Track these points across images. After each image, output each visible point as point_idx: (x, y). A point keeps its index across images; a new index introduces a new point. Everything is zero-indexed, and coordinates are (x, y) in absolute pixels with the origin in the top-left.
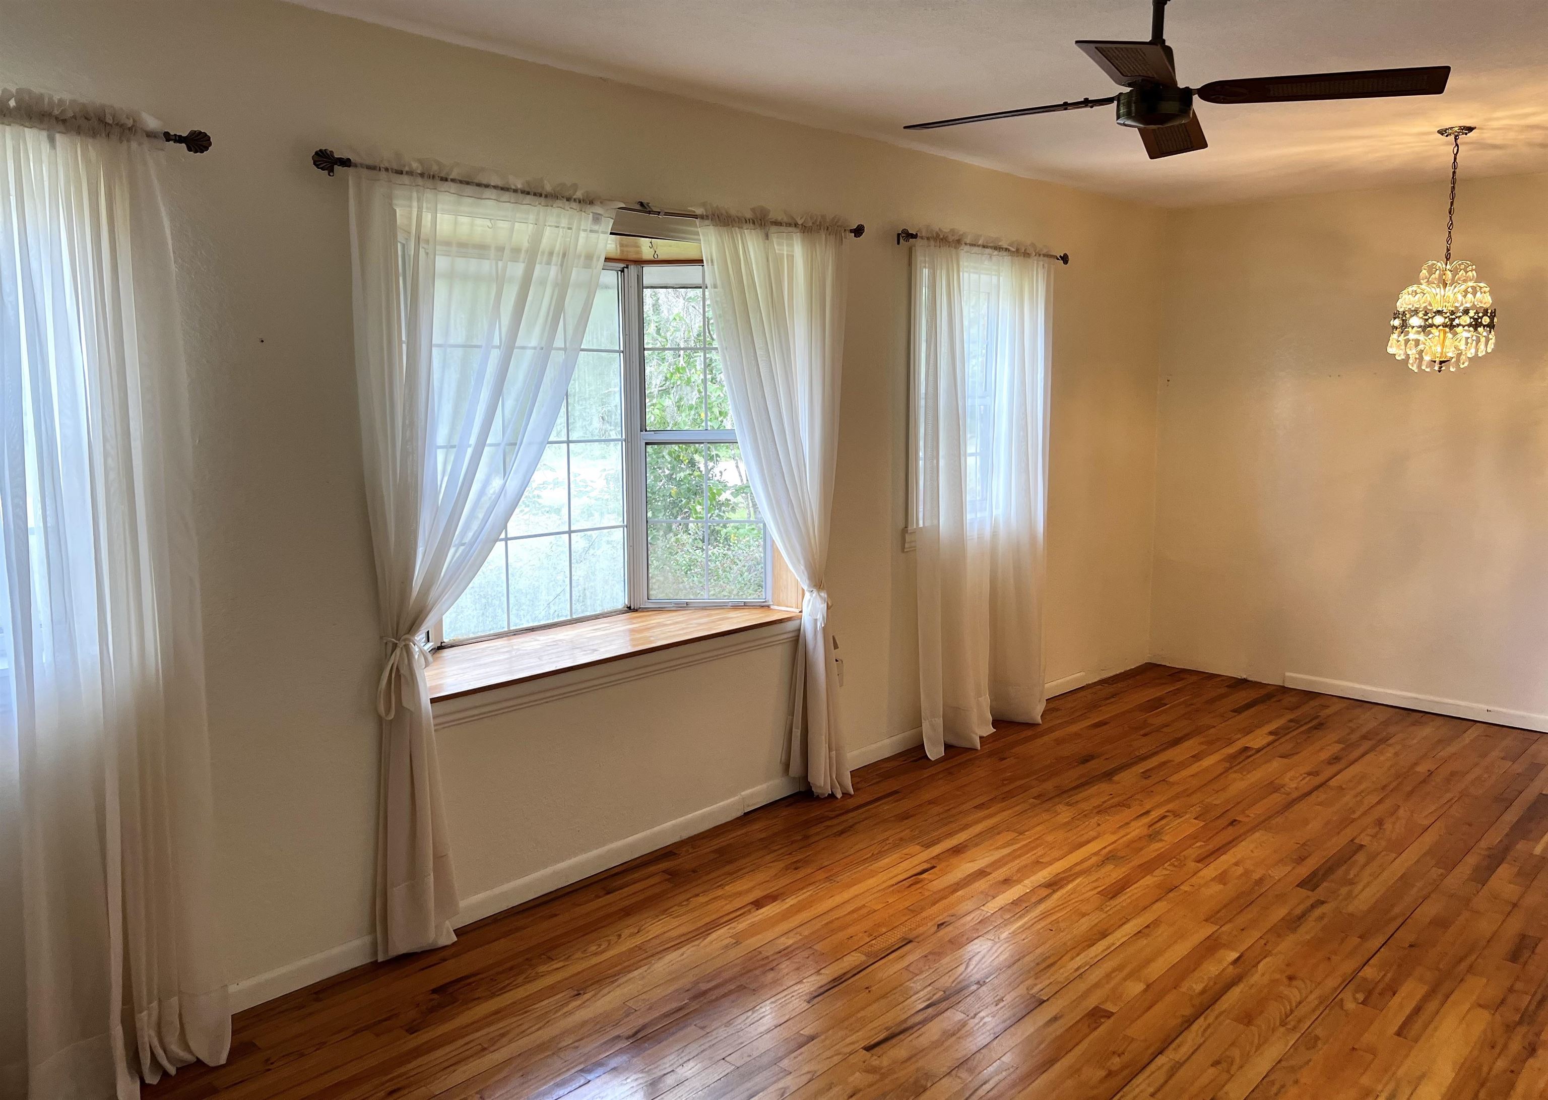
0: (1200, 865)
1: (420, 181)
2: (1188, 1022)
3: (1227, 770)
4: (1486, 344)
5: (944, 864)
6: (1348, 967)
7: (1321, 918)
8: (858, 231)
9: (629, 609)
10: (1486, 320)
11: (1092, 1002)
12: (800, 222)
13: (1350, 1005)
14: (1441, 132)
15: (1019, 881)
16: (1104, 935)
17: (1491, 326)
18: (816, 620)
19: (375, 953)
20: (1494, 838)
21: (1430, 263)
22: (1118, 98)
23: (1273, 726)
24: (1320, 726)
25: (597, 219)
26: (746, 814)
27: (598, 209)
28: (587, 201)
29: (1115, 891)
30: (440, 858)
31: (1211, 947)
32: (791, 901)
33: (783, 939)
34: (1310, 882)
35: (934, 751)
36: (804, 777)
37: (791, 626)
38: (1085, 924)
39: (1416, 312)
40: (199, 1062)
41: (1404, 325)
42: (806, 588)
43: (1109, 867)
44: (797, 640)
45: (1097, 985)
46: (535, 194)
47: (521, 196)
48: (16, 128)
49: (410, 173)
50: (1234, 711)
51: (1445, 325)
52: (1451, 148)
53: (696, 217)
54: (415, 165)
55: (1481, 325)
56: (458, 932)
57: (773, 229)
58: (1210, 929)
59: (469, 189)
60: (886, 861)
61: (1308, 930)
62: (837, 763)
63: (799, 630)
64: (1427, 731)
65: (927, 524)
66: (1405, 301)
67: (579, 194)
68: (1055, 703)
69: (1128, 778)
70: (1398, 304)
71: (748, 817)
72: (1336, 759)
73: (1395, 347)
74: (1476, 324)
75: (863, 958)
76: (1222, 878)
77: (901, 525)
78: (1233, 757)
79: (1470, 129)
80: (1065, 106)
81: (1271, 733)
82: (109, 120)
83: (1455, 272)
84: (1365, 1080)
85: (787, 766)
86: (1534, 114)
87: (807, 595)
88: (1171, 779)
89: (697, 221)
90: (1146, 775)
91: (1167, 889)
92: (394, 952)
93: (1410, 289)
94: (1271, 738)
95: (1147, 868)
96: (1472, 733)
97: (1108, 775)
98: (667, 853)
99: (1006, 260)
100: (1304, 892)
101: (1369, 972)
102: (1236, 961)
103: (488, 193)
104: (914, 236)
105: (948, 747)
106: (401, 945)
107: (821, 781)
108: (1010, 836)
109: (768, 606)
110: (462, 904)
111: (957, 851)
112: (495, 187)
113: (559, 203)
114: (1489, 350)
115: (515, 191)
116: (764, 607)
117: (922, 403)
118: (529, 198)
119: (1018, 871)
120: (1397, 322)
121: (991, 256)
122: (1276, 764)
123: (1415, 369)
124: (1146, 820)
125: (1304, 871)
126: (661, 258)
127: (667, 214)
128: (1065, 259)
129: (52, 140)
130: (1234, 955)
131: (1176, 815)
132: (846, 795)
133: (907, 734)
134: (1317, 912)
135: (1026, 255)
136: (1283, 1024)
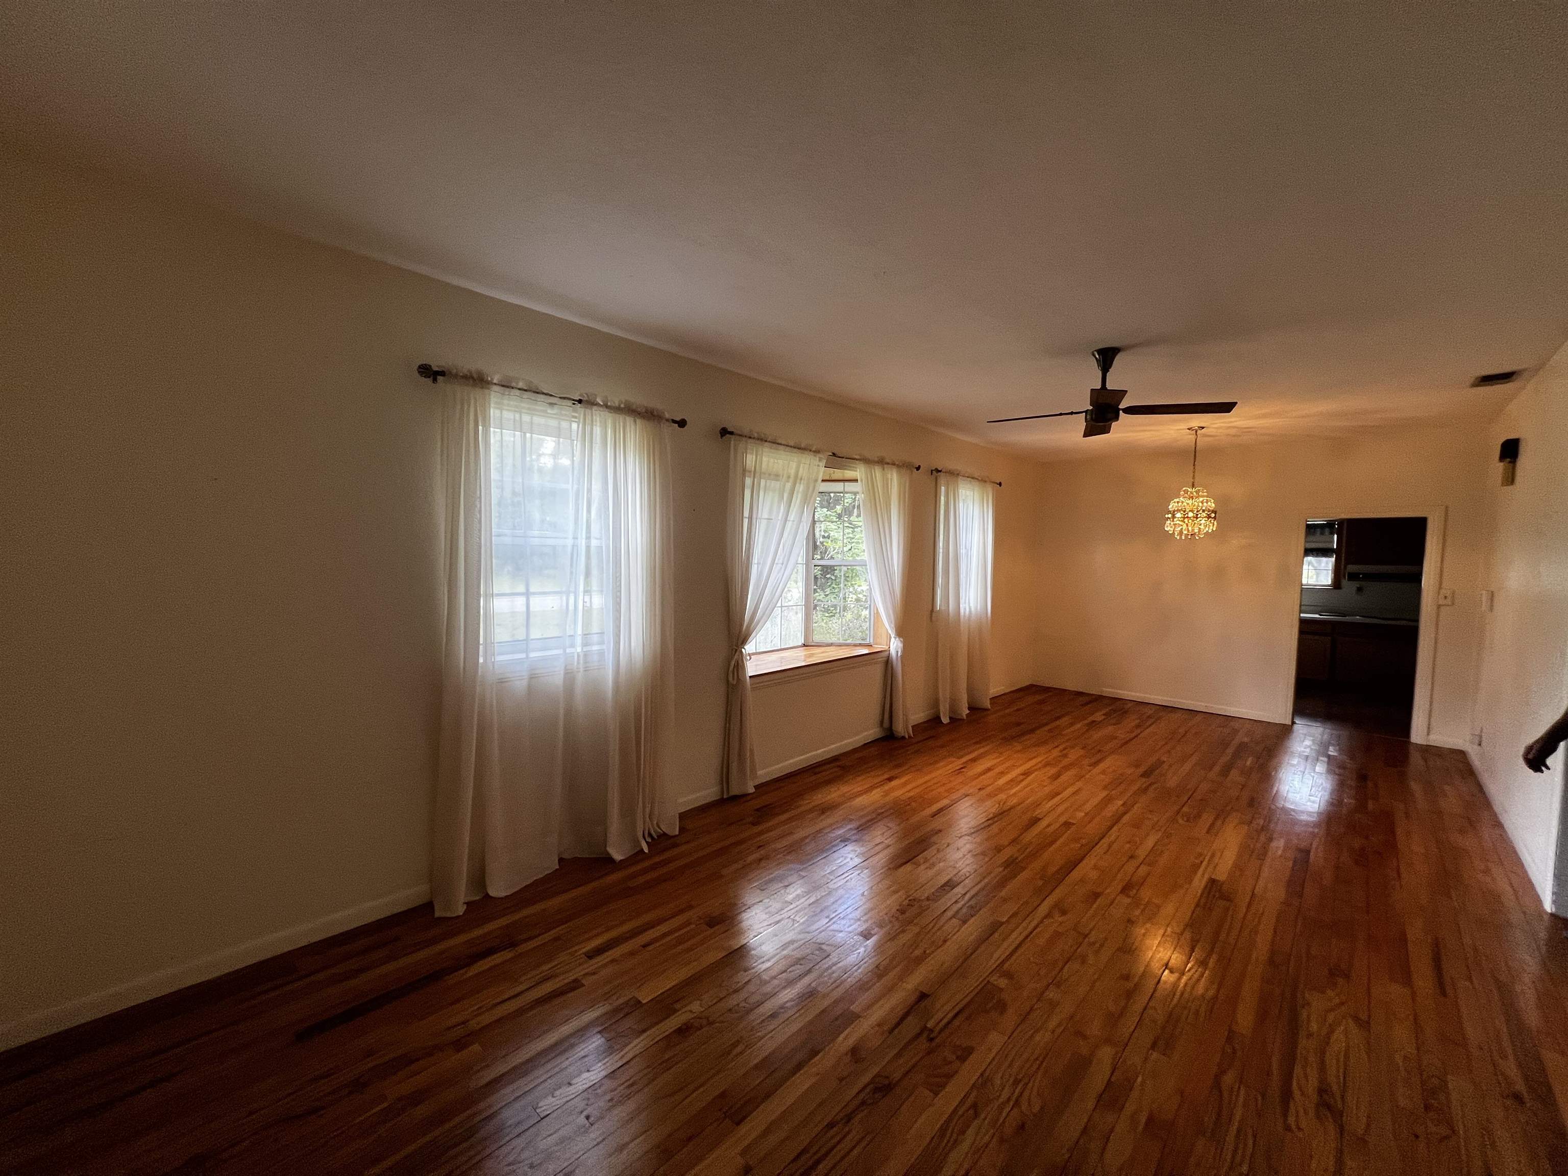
0: (1091, 767)
1: (757, 442)
2: (1111, 828)
3: (1087, 730)
4: (1212, 527)
5: (970, 766)
6: (1176, 808)
7: (1155, 789)
8: (918, 468)
9: (804, 645)
10: (1213, 515)
11: (1062, 820)
12: (897, 463)
13: (1180, 821)
14: (1189, 429)
15: (1008, 773)
16: (1058, 794)
17: (1215, 518)
18: (897, 652)
19: (722, 793)
20: (1224, 759)
21: (1184, 489)
22: (1086, 412)
23: (1104, 712)
24: (1126, 712)
25: (820, 460)
26: (865, 744)
27: (821, 456)
28: (817, 452)
29: (1056, 777)
30: (752, 751)
31: (1108, 800)
32: (903, 780)
33: (907, 794)
34: (1145, 774)
35: (945, 720)
36: (890, 729)
37: (886, 654)
38: (1047, 790)
39: (1178, 511)
40: (665, 834)
41: (1174, 517)
42: (893, 636)
43: (1048, 768)
44: (888, 662)
45: (1062, 813)
46: (798, 448)
47: (792, 449)
48: (624, 416)
49: (754, 438)
50: (1082, 705)
51: (1194, 517)
52: (1193, 437)
53: (857, 460)
54: (756, 435)
55: (1211, 517)
56: (756, 787)
57: (885, 466)
58: (1104, 793)
59: (775, 445)
60: (942, 764)
61: (1151, 793)
62: (906, 721)
63: (889, 657)
64: (1178, 715)
65: (943, 608)
66: (1172, 506)
67: (814, 449)
68: (994, 699)
69: (1041, 733)
70: (1169, 507)
71: (866, 746)
72: (1138, 726)
73: (1168, 528)
74: (1209, 517)
75: (949, 801)
76: (1103, 772)
77: (930, 608)
78: (1088, 724)
79: (1203, 428)
80: (1061, 414)
81: (1104, 715)
82: (655, 413)
83: (1197, 492)
84: (1199, 850)
85: (882, 722)
86: (1236, 421)
87: (893, 640)
88: (1063, 733)
89: (857, 462)
90: (1050, 731)
91: (1080, 777)
92: (732, 793)
93: (1176, 500)
94: (1103, 717)
95: (1067, 768)
96: (1199, 718)
97: (1032, 731)
98: (835, 759)
99: (976, 483)
100: (1144, 780)
101: (1185, 809)
102: (1123, 805)
103: (781, 447)
104: (940, 471)
105: (950, 718)
106: (735, 791)
107: (900, 728)
108: (996, 755)
109: (871, 646)
110: (760, 773)
111: (974, 760)
112: (784, 445)
113: (806, 452)
114: (1214, 529)
115: (791, 447)
116: (869, 646)
117: (941, 551)
118: (795, 450)
119: (1007, 769)
120: (1170, 516)
121: (970, 481)
122: (1110, 728)
123: (1178, 538)
124: (1058, 749)
125: (1141, 770)
126: (833, 479)
127: (847, 458)
128: (1000, 484)
129: (635, 421)
130: (1121, 802)
131: (1073, 747)
132: (910, 737)
133: (932, 711)
134: (1154, 787)
135: (985, 481)
136: (1153, 828)
